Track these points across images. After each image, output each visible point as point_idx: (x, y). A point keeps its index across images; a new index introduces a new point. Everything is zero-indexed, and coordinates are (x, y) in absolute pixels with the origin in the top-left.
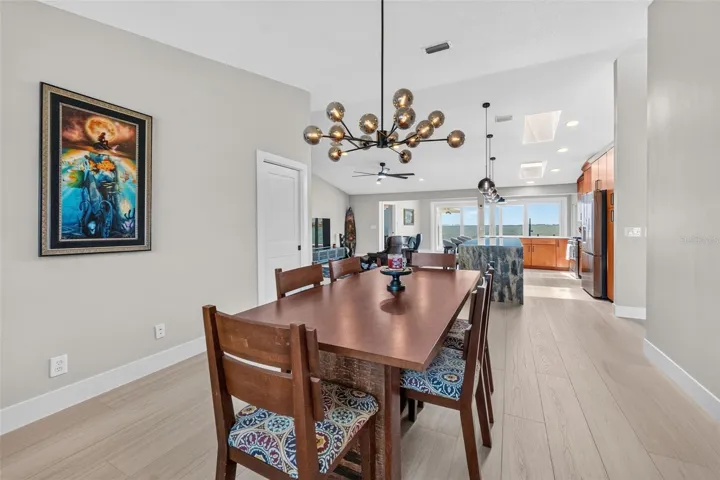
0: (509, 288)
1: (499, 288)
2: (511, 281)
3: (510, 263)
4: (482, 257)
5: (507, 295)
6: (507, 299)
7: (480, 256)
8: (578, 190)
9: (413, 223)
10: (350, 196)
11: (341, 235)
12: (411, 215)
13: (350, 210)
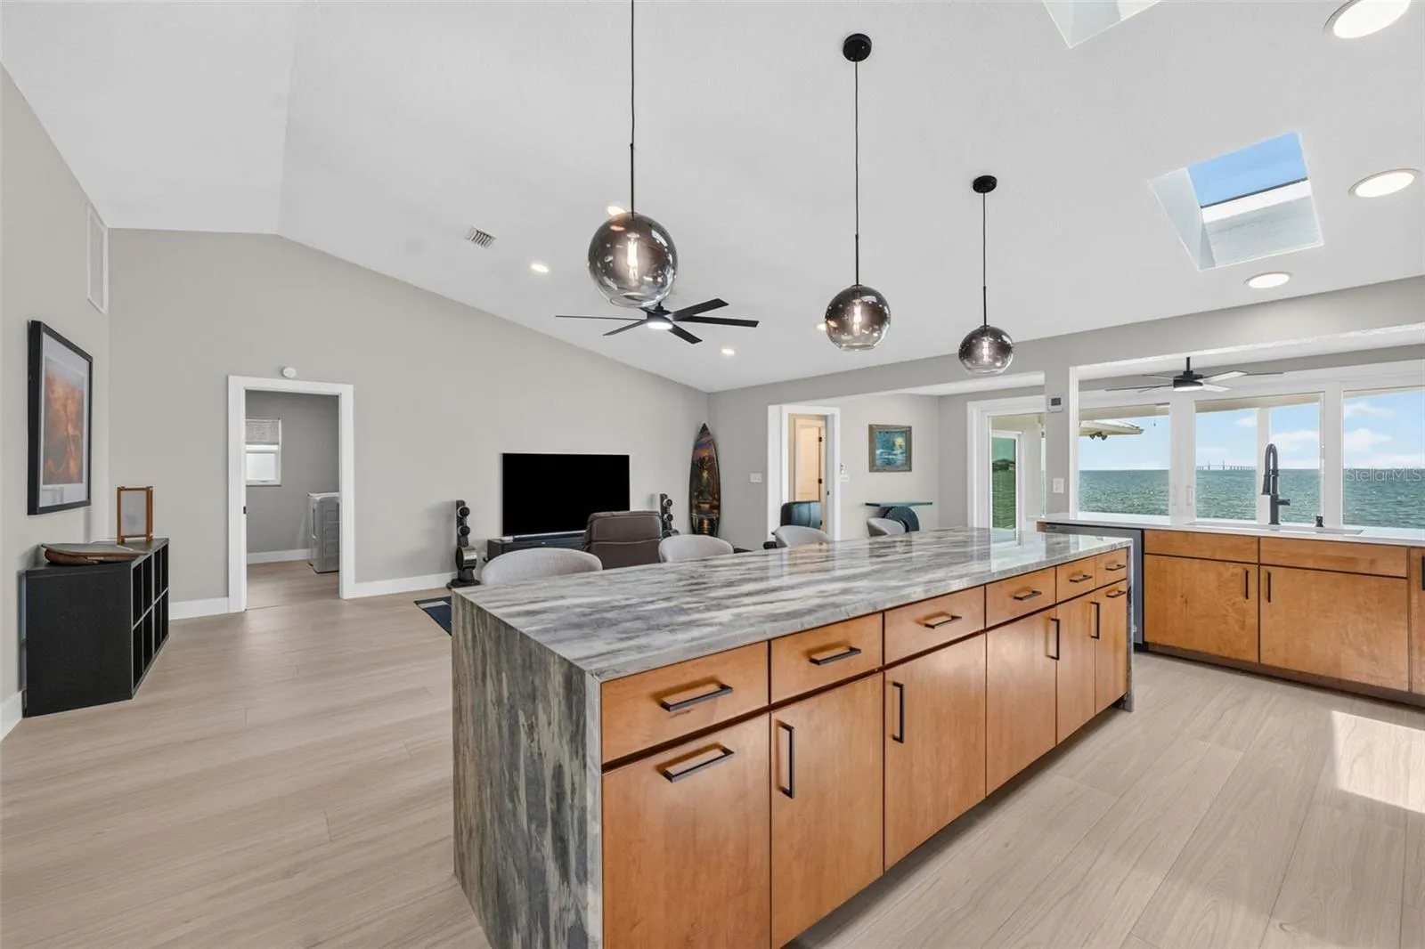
9: (907, 466)
10: (709, 394)
11: (663, 497)
12: (900, 441)
13: (704, 428)
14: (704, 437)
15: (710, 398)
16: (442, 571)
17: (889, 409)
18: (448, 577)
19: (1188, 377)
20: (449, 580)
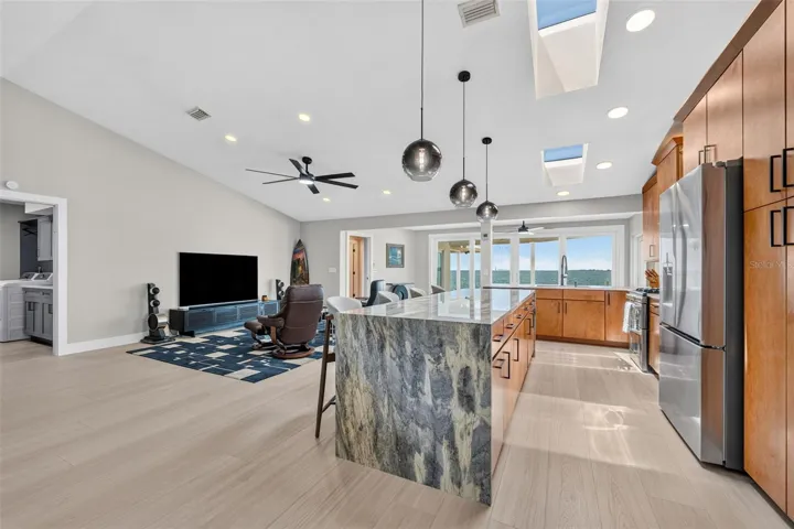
0: (453, 447)
1: (426, 446)
2: (459, 428)
3: (455, 375)
4: (388, 350)
5: (446, 465)
6: (445, 478)
7: (382, 348)
8: (645, 207)
9: (402, 265)
10: (301, 223)
11: (277, 281)
12: (399, 252)
13: (300, 243)
14: (299, 247)
15: (302, 225)
16: (136, 332)
17: (396, 236)
18: (141, 335)
19: (524, 228)
20: (142, 338)
